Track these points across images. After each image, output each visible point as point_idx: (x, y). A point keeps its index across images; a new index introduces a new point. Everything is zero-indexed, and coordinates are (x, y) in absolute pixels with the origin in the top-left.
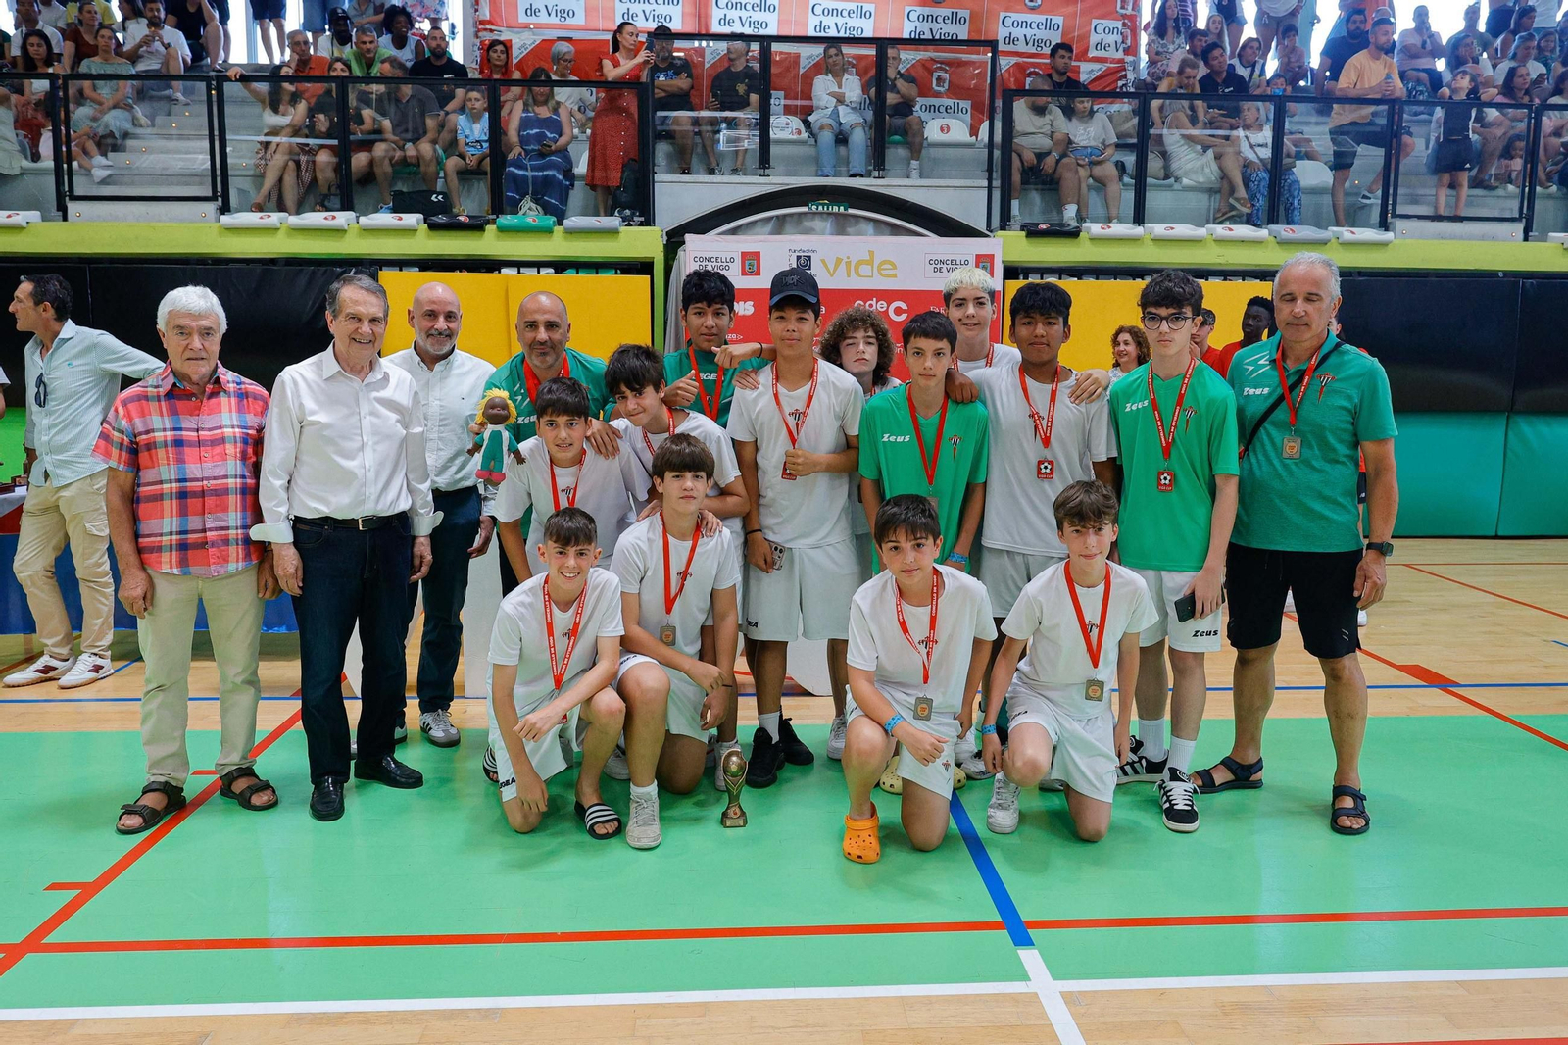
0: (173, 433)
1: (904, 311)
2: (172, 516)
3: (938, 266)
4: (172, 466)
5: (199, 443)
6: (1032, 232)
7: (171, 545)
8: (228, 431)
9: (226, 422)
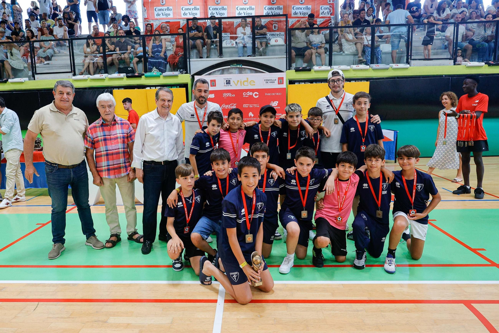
0: (103, 137)
1: (258, 95)
2: (105, 161)
3: (267, 81)
4: (104, 147)
5: (111, 139)
7: (105, 170)
8: (118, 135)
9: (118, 132)
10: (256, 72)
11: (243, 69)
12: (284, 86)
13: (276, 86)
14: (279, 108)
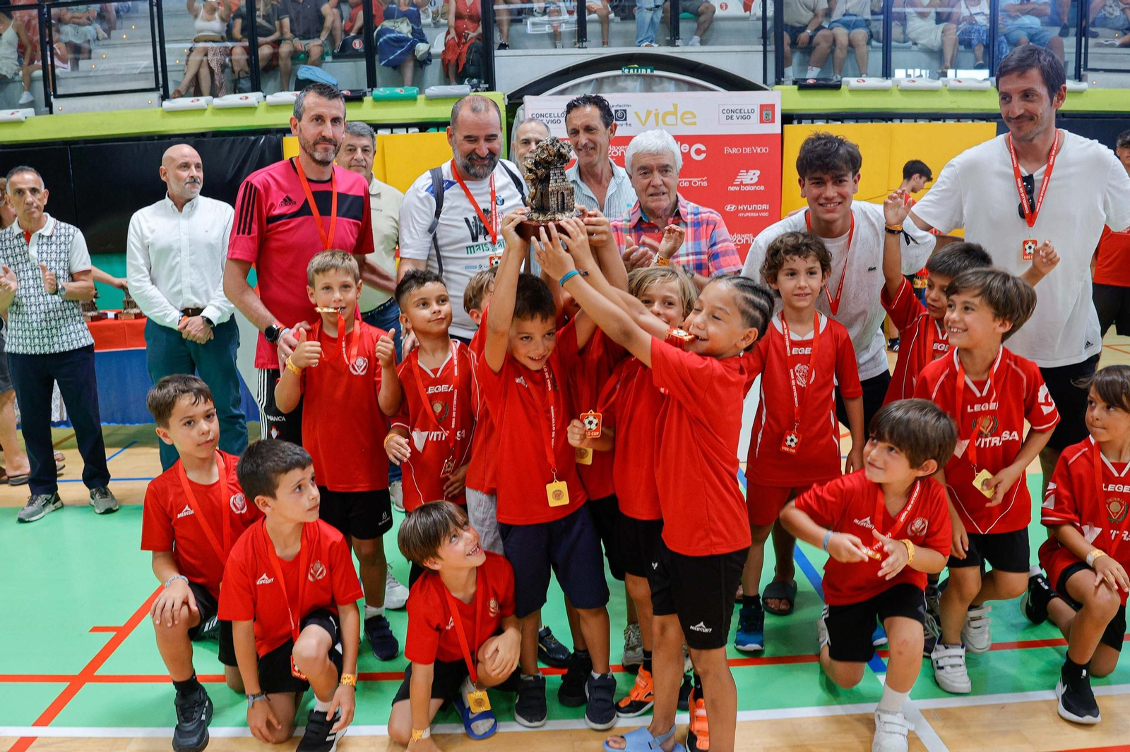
1: (704, 152)
3: (730, 115)
6: (803, 86)
10: (693, 87)
11: (657, 79)
12: (775, 128)
13: (754, 127)
14: (762, 188)
